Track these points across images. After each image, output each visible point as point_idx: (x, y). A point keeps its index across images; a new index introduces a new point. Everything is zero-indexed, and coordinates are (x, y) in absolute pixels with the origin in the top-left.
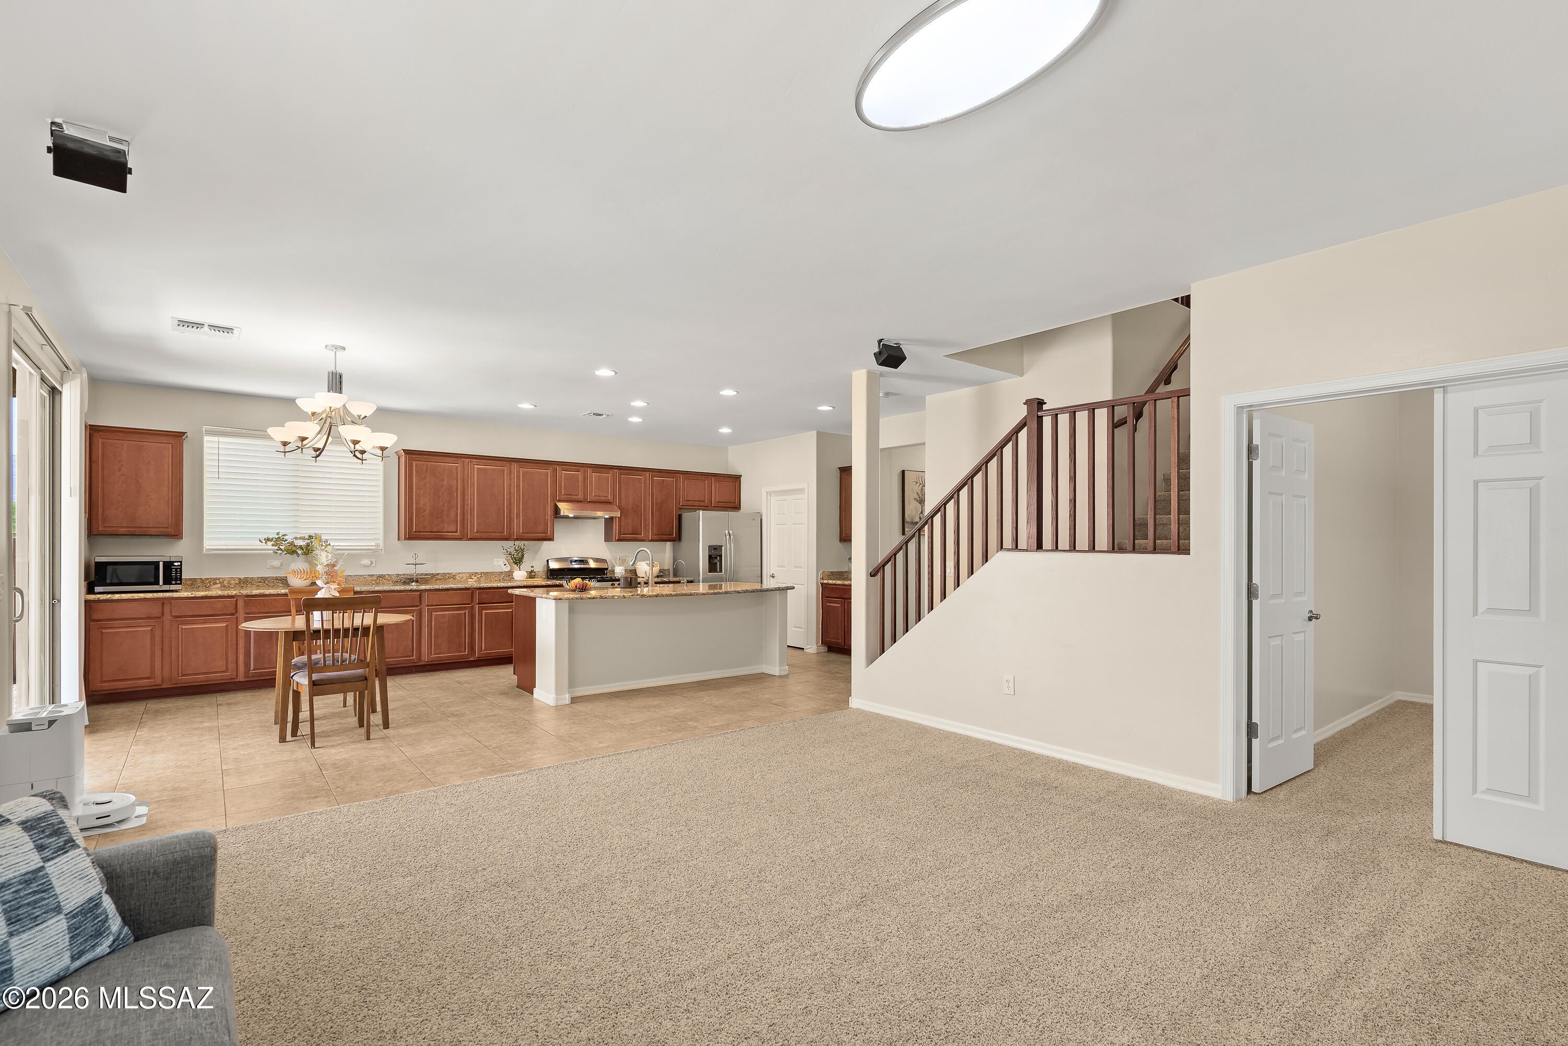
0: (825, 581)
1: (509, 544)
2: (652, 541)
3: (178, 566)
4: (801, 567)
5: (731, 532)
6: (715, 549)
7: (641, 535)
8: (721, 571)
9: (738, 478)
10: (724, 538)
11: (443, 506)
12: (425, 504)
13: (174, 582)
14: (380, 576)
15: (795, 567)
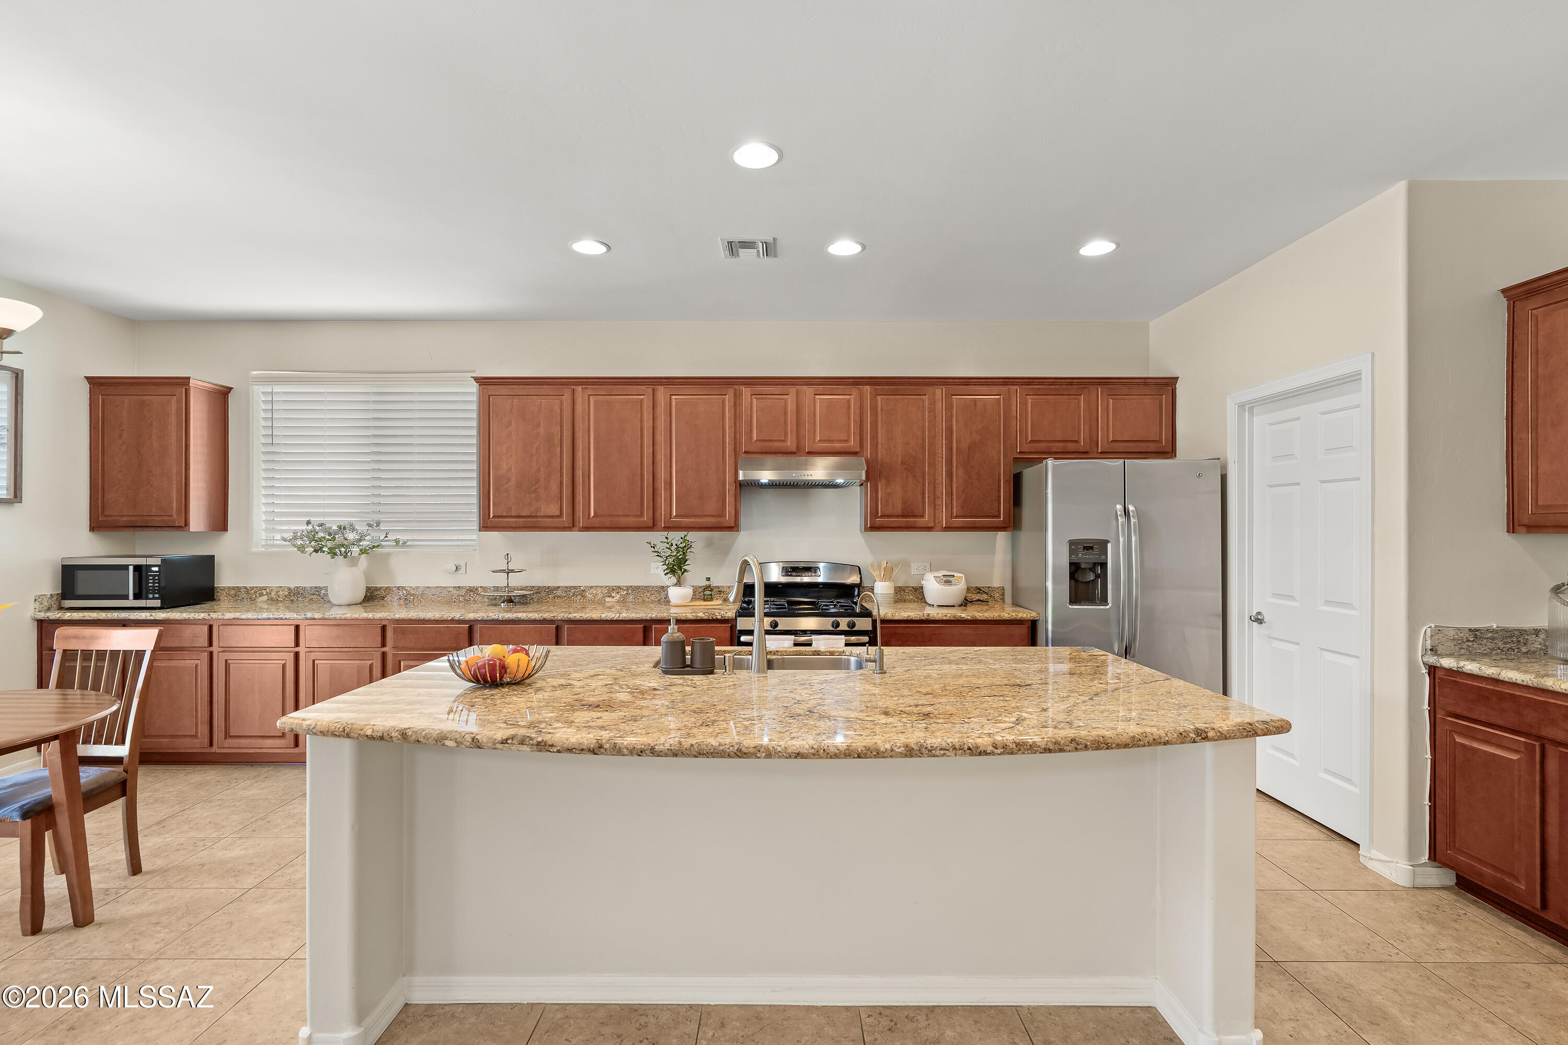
0: (1447, 663)
1: (657, 537)
2: (948, 529)
3: (156, 572)
4: (1349, 606)
5: (1131, 508)
6: (1086, 548)
7: (922, 516)
8: (1104, 601)
9: (1168, 385)
10: (1114, 522)
11: (539, 470)
12: (510, 469)
13: (151, 596)
14: (472, 590)
15: (1328, 603)
